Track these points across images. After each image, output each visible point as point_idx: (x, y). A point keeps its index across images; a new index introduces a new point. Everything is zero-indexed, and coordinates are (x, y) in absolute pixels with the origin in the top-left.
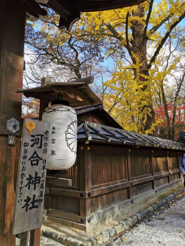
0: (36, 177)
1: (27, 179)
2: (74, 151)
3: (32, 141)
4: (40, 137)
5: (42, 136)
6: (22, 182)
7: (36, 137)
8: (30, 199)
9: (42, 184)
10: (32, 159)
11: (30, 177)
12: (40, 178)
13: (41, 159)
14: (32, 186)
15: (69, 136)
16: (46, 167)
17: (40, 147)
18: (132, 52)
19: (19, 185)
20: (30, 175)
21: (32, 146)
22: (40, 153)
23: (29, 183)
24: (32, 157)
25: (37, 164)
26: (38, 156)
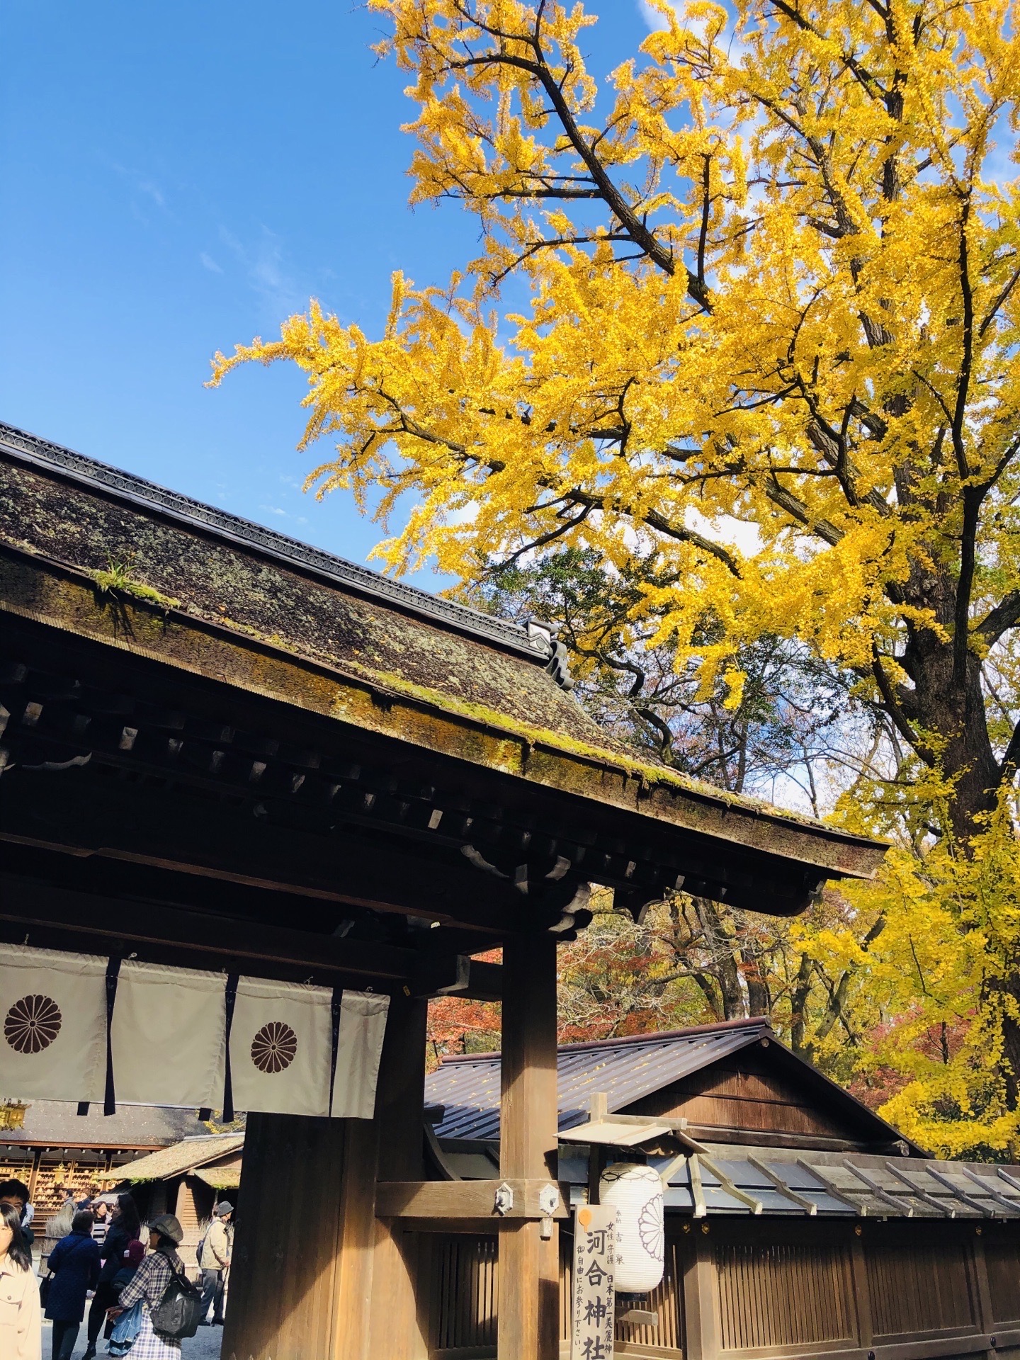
0: (599, 1306)
1: (586, 1308)
2: (657, 1256)
3: (590, 1241)
4: (600, 1235)
5: (604, 1232)
6: (578, 1312)
7: (595, 1235)
8: (592, 1342)
9: (609, 1319)
10: (591, 1274)
11: (590, 1306)
12: (604, 1307)
13: (605, 1274)
14: (593, 1320)
15: (646, 1217)
16: (613, 1289)
17: (602, 1253)
18: (913, 725)
19: (576, 1317)
20: (589, 1302)
21: (590, 1251)
22: (602, 1264)
23: (589, 1315)
24: (590, 1271)
25: (599, 1283)
26: (599, 1269)
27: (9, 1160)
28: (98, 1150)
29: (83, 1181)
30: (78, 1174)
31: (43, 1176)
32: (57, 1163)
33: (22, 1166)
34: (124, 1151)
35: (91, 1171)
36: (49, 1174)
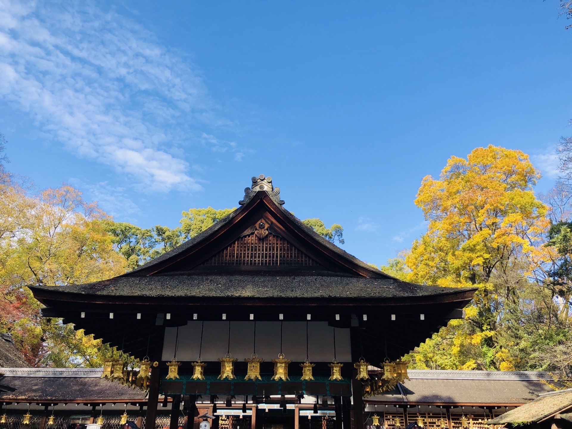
27: (433, 414)
28: (482, 407)
29: (480, 425)
30: (476, 422)
31: (454, 423)
32: (461, 416)
33: (440, 417)
34: (499, 407)
35: (482, 420)
36: (458, 421)
